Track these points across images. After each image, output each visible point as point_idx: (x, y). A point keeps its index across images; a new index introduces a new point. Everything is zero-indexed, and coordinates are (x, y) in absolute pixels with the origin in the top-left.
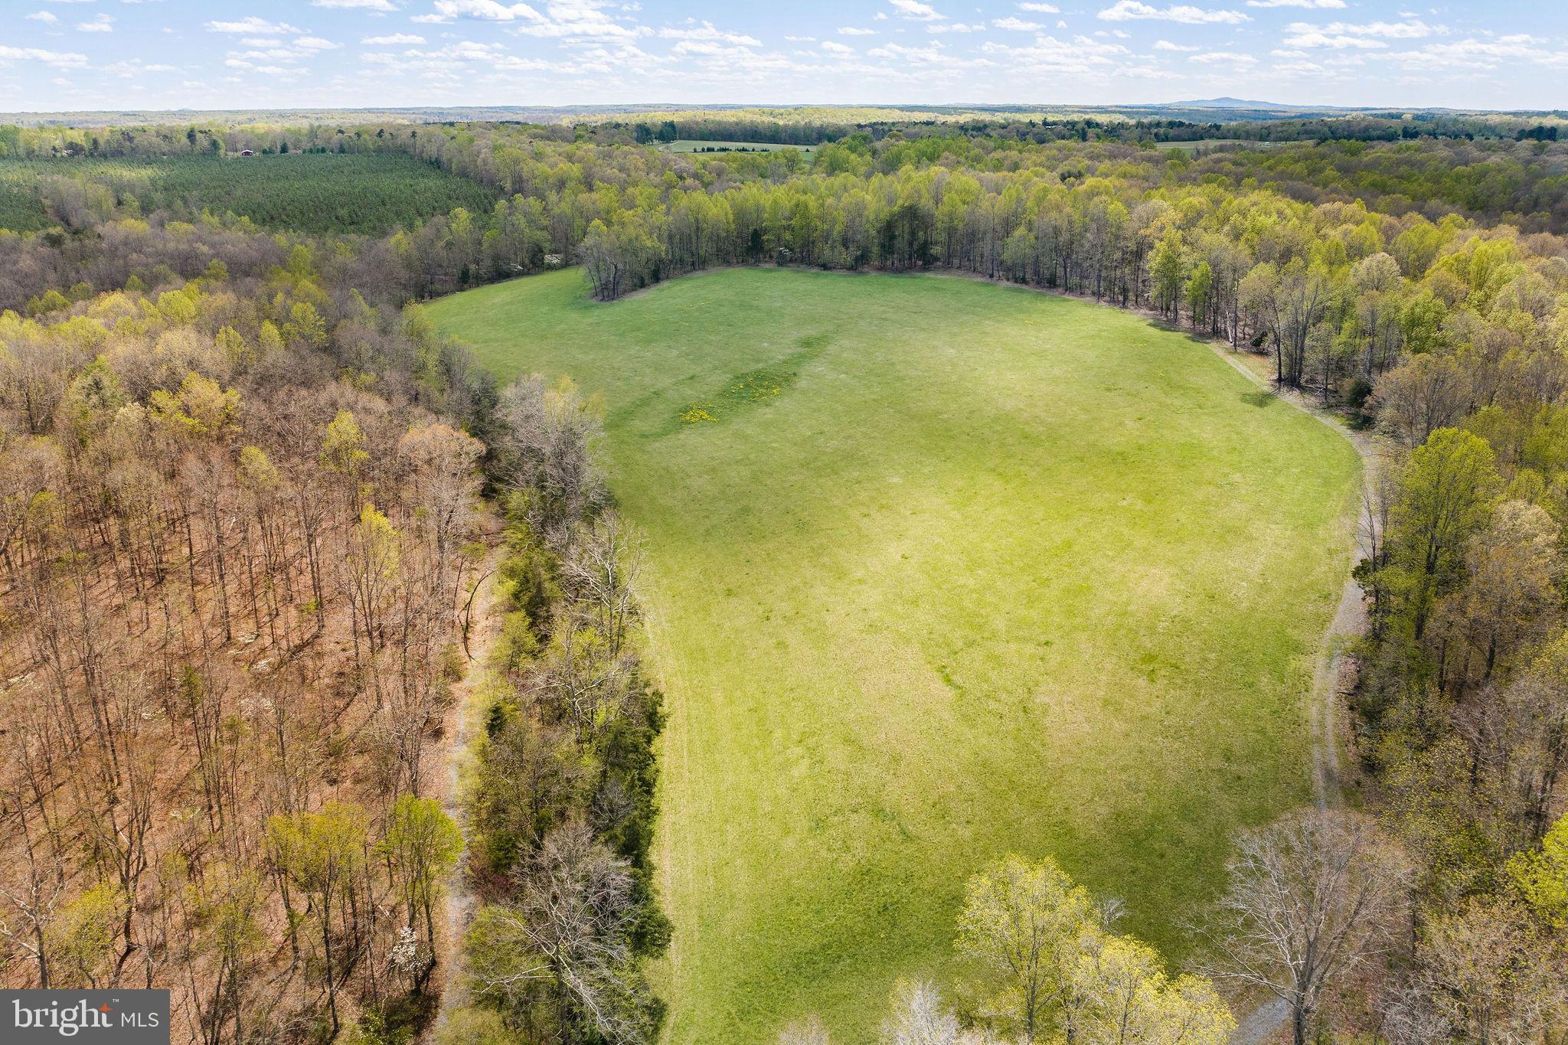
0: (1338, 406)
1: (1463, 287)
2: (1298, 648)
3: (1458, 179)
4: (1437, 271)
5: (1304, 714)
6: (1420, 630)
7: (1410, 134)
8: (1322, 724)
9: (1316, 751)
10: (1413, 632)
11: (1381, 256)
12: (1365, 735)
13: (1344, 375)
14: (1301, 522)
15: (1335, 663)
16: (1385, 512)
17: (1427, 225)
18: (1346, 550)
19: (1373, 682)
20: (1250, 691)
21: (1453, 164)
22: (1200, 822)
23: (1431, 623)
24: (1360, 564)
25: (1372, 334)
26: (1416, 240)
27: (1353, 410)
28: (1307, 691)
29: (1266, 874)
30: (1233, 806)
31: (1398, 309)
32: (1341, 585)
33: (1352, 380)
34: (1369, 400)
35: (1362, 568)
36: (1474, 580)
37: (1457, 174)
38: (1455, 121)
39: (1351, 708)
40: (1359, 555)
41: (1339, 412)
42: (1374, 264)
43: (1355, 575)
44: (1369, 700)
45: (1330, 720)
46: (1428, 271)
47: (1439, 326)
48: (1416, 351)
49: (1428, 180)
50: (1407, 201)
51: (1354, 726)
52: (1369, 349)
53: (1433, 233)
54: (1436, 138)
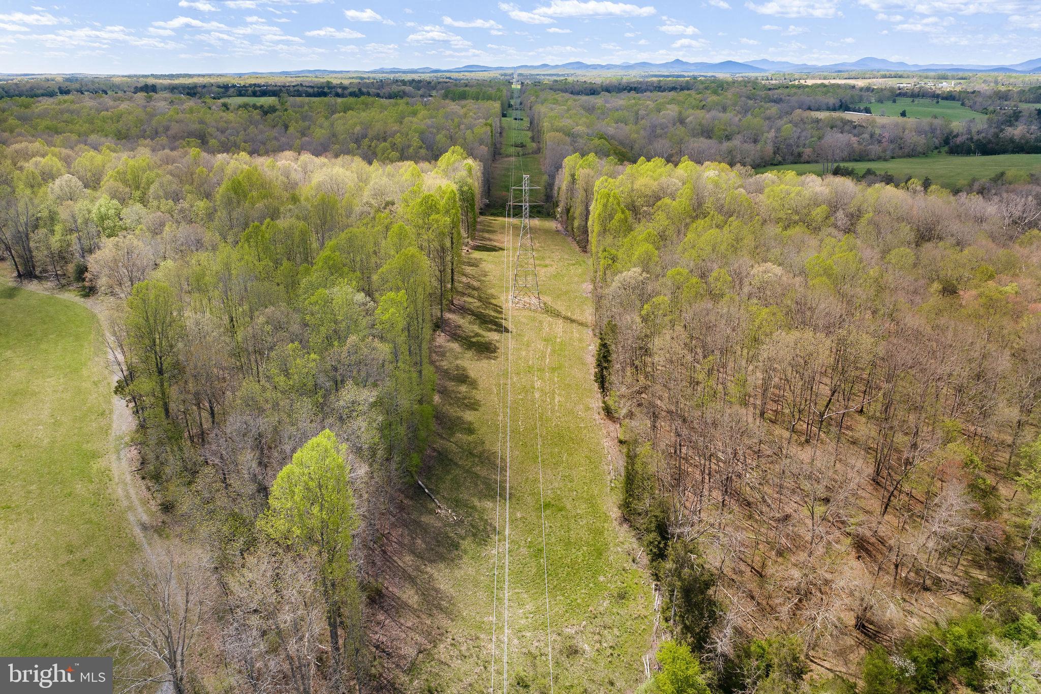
0: (69, 284)
1: (127, 189)
2: (95, 455)
3: (104, 120)
4: (108, 182)
5: (114, 497)
6: (167, 411)
7: (65, 92)
8: (128, 497)
9: (131, 517)
10: (163, 415)
11: (67, 176)
12: (157, 491)
13: (66, 262)
14: (68, 370)
15: (122, 453)
16: (121, 346)
17: (92, 153)
18: (105, 378)
19: (151, 456)
20: (70, 499)
21: (99, 111)
22: (66, 605)
23: (172, 406)
24: (117, 384)
25: (78, 231)
26: (88, 163)
27: (80, 284)
28: (110, 480)
29: (123, 613)
30: (86, 581)
31: (89, 212)
32: (110, 402)
33: (73, 265)
34: (87, 275)
35: (119, 386)
36: (188, 369)
37: (103, 118)
38: (93, 82)
39: (143, 478)
40: (117, 378)
41: (71, 288)
42: (64, 183)
43: (116, 393)
44: (152, 468)
45: (132, 492)
46: (102, 183)
47: (119, 217)
48: (109, 236)
49: (85, 122)
50: (74, 137)
51: (149, 489)
52: (78, 241)
53: (99, 158)
54: (82, 93)
